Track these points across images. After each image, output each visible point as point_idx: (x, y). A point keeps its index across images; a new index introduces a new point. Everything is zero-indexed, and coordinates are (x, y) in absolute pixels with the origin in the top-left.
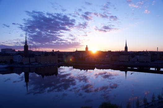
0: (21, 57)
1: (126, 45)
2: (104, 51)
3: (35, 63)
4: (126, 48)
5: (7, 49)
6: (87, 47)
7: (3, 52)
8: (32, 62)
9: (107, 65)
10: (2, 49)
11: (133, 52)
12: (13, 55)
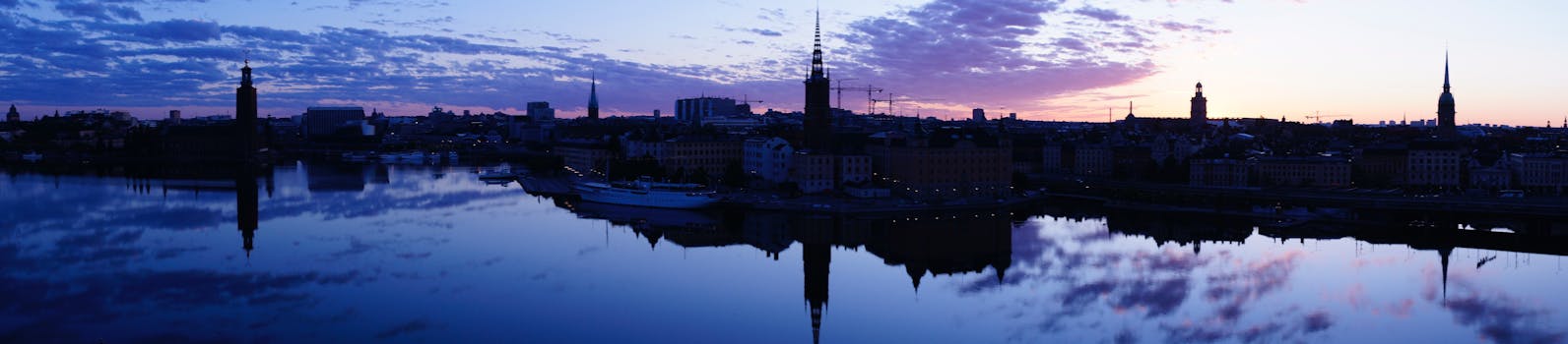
0: (787, 150)
1: (1447, 86)
2: (1308, 122)
3: (871, 193)
4: (1446, 104)
5: (707, 101)
6: (1199, 94)
7: (684, 117)
8: (849, 183)
9: (1328, 211)
10: (680, 102)
11: (1487, 128)
12: (742, 138)
